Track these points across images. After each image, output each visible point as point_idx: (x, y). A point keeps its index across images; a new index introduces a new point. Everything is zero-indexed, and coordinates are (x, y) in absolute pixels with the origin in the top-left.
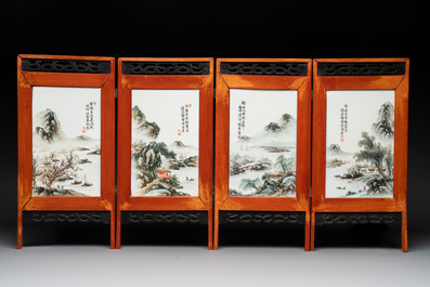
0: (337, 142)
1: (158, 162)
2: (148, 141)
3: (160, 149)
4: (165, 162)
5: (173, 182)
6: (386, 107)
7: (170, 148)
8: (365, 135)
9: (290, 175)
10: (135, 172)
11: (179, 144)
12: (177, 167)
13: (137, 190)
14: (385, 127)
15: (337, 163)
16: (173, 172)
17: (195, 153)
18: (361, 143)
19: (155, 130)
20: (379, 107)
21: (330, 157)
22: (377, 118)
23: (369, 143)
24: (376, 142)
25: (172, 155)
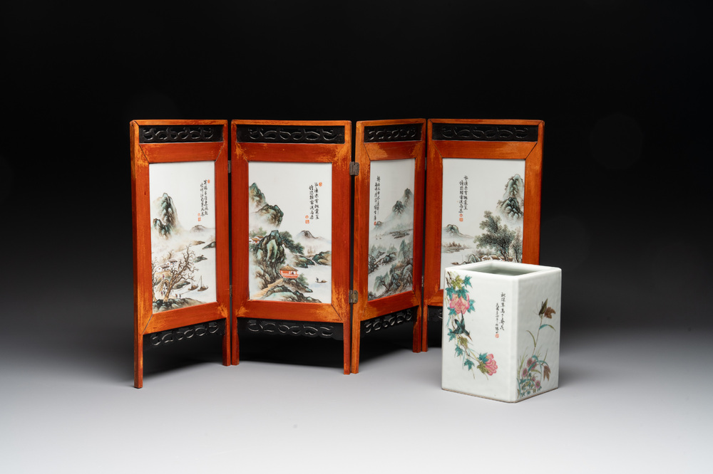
0: (456, 223)
1: (280, 257)
2: (269, 229)
3: (284, 239)
4: (290, 258)
5: (300, 284)
6: (514, 182)
7: (296, 239)
8: (488, 215)
9: (408, 263)
10: (253, 269)
11: (307, 234)
12: (305, 264)
13: (256, 292)
14: (512, 206)
15: (455, 248)
16: (301, 271)
17: (326, 246)
18: (484, 225)
19: (277, 216)
20: (505, 180)
21: (446, 239)
22: (502, 194)
23: (493, 224)
24: (502, 224)
25: (298, 249)
